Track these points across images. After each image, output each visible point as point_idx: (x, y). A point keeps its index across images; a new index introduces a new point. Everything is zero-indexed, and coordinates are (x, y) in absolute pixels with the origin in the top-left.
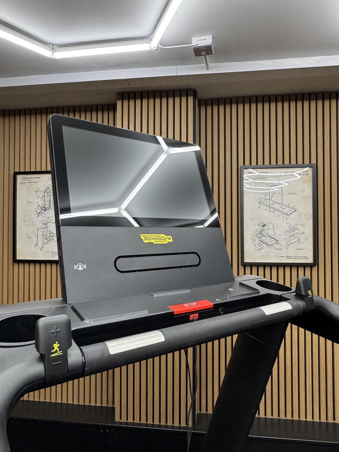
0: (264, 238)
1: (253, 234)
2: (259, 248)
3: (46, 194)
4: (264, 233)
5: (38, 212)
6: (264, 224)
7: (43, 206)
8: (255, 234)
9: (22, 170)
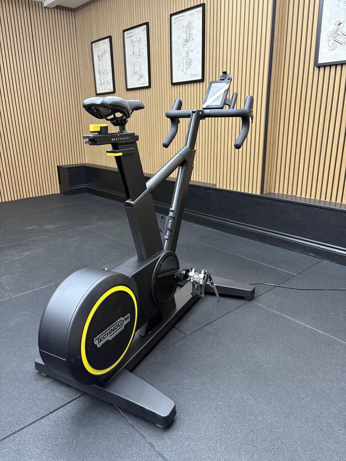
0: (338, 37)
2: (333, 48)
3: (187, 28)
4: (339, 32)
5: (183, 44)
6: (340, 23)
7: (186, 38)
8: (330, 34)
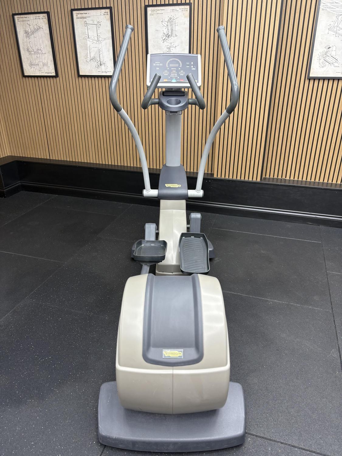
0: (327, 58)
1: (320, 55)
2: (322, 66)
3: (169, 23)
4: (328, 54)
5: (163, 38)
6: (329, 47)
7: (167, 33)
8: (321, 55)
9: (151, 4)
